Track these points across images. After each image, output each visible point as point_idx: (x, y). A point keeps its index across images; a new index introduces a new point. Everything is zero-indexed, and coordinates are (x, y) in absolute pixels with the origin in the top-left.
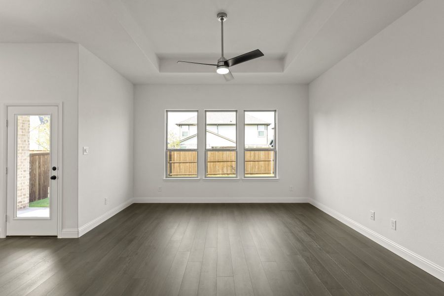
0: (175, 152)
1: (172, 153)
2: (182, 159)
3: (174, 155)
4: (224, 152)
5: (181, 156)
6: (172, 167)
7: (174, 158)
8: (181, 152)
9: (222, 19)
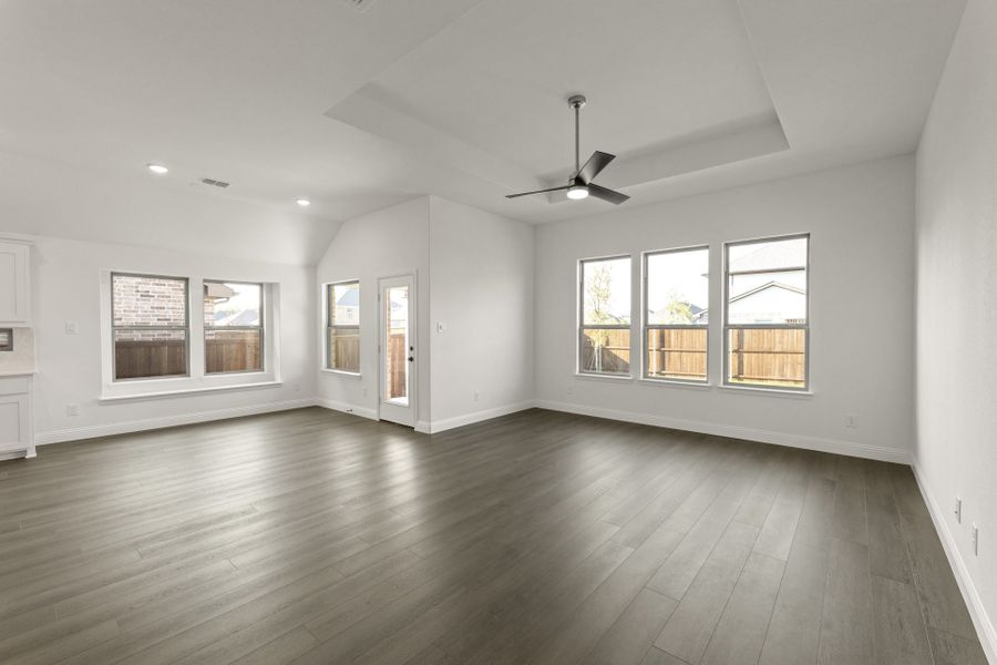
0: (673, 331)
1: (666, 331)
2: (685, 344)
3: (669, 335)
4: (786, 331)
5: (684, 338)
6: (667, 359)
7: (670, 341)
8: (685, 331)
9: (577, 106)
